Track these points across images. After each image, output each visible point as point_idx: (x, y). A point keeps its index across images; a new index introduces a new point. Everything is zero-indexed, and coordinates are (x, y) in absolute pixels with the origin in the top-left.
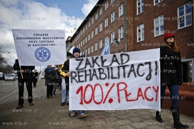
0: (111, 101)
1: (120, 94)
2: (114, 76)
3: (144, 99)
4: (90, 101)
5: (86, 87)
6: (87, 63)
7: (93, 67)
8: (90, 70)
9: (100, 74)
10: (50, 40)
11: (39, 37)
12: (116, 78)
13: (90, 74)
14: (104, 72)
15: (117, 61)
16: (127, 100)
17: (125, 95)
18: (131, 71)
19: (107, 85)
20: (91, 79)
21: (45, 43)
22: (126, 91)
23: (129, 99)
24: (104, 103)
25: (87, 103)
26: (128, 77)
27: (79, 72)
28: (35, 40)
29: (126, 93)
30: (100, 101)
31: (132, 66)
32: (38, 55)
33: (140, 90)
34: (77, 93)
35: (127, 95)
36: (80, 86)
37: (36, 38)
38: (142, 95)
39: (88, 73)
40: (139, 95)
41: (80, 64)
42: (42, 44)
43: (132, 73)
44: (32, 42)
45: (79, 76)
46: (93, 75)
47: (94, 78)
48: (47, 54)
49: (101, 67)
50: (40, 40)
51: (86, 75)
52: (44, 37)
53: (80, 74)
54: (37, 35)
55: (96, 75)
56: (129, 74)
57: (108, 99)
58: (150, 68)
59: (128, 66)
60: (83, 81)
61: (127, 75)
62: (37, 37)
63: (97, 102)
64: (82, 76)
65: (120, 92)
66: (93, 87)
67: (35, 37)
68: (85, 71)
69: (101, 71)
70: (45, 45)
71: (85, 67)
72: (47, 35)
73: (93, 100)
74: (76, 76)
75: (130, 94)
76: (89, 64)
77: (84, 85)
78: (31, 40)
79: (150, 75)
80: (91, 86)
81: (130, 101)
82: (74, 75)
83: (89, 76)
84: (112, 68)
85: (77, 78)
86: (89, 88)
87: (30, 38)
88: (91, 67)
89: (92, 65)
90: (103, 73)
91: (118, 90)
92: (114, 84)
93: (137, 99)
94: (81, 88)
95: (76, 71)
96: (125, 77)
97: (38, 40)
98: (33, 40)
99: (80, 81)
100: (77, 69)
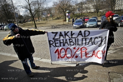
2: (79, 44)
3: (96, 57)
5: (61, 50)
7: (65, 38)
8: (63, 40)
9: (70, 42)
14: (73, 41)
15: (81, 34)
16: (86, 57)
19: (74, 48)
20: (64, 45)
22: (86, 52)
25: (62, 57)
30: (70, 57)
31: (91, 38)
33: (94, 51)
34: (55, 53)
35: (86, 54)
41: (55, 36)
43: (91, 42)
45: (55, 44)
47: (66, 44)
49: (71, 38)
51: (60, 43)
53: (56, 42)
55: (67, 42)
56: (89, 43)
57: (75, 56)
58: (102, 40)
59: (88, 38)
60: (59, 46)
61: (87, 44)
63: (68, 57)
64: (58, 43)
65: (82, 52)
66: (66, 50)
68: (60, 40)
69: (71, 40)
71: (60, 38)
73: (66, 56)
74: (53, 43)
75: (88, 53)
76: (62, 36)
77: (59, 48)
80: (64, 49)
81: (88, 57)
83: (62, 43)
84: (78, 39)
88: (63, 38)
92: (79, 48)
93: (92, 56)
94: (57, 50)
95: (53, 41)
99: (56, 46)
100: (54, 39)
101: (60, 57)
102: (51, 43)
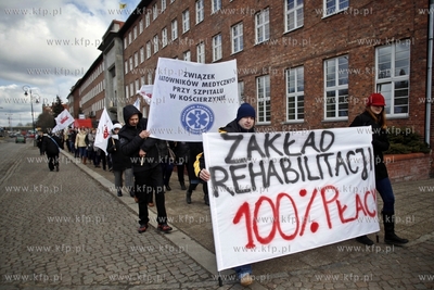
0: (314, 227)
1: (329, 209)
2: (313, 175)
3: (365, 214)
4: (272, 235)
5: (258, 204)
6: (252, 146)
7: (268, 155)
8: (261, 163)
9: (285, 171)
10: (216, 88)
11: (194, 80)
12: (317, 178)
13: (262, 173)
14: (292, 167)
15: (313, 144)
16: (343, 221)
17: (337, 210)
18: (338, 164)
19: (303, 193)
20: (266, 184)
21: (205, 95)
22: (338, 202)
23: (346, 217)
24: (301, 234)
25: (263, 241)
26: (337, 175)
27: (232, 169)
28: (186, 87)
29: (339, 206)
30: (293, 232)
31: (339, 154)
32: (188, 119)
33: (357, 197)
34: (236, 221)
35: (341, 211)
36: (241, 204)
37: (189, 83)
38: (362, 208)
39: (257, 169)
40: (358, 209)
41: (233, 149)
42: (199, 96)
43: (341, 167)
44: (179, 90)
45: (235, 179)
46: (270, 174)
47: (273, 180)
48: (207, 120)
49: (285, 156)
50: (195, 87)
51: (253, 175)
52: (205, 81)
53: (238, 173)
54: (191, 75)
55: (275, 174)
56: (337, 170)
57: (308, 225)
58: (364, 158)
60: (247, 191)
61: (334, 172)
62: (192, 80)
63: (288, 234)
64: (243, 177)
65: (329, 205)
66: (275, 202)
67: (187, 79)
68: (251, 165)
69: (286, 165)
70: (205, 99)
71: (249, 156)
72: (213, 76)
73: (277, 232)
74: (226, 178)
75: (345, 207)
76: (257, 148)
77: (252, 198)
78: (177, 85)
79: (365, 170)
80: (270, 201)
81: (347, 221)
82: (220, 175)
83: (260, 177)
84: (306, 158)
85: (230, 183)
86: (265, 204)
87: (177, 81)
88: (262, 155)
89: (263, 150)
90: (289, 169)
91: (325, 203)
92: (315, 191)
93: (357, 217)
94: (245, 208)
95: (227, 167)
96: (331, 175)
97: (192, 88)
98: (181, 86)
99: (239, 191)
100: (228, 160)
101: (256, 242)
102: (217, 179)
